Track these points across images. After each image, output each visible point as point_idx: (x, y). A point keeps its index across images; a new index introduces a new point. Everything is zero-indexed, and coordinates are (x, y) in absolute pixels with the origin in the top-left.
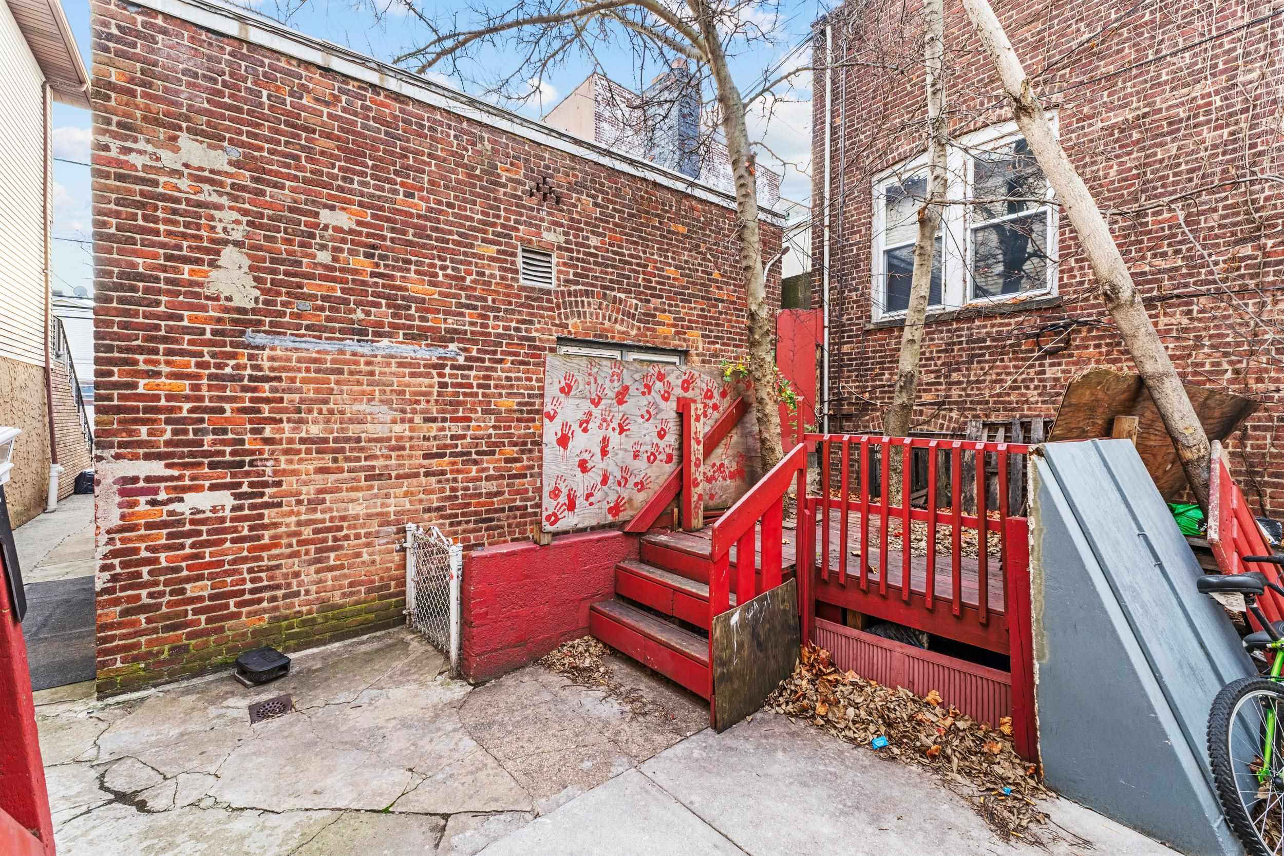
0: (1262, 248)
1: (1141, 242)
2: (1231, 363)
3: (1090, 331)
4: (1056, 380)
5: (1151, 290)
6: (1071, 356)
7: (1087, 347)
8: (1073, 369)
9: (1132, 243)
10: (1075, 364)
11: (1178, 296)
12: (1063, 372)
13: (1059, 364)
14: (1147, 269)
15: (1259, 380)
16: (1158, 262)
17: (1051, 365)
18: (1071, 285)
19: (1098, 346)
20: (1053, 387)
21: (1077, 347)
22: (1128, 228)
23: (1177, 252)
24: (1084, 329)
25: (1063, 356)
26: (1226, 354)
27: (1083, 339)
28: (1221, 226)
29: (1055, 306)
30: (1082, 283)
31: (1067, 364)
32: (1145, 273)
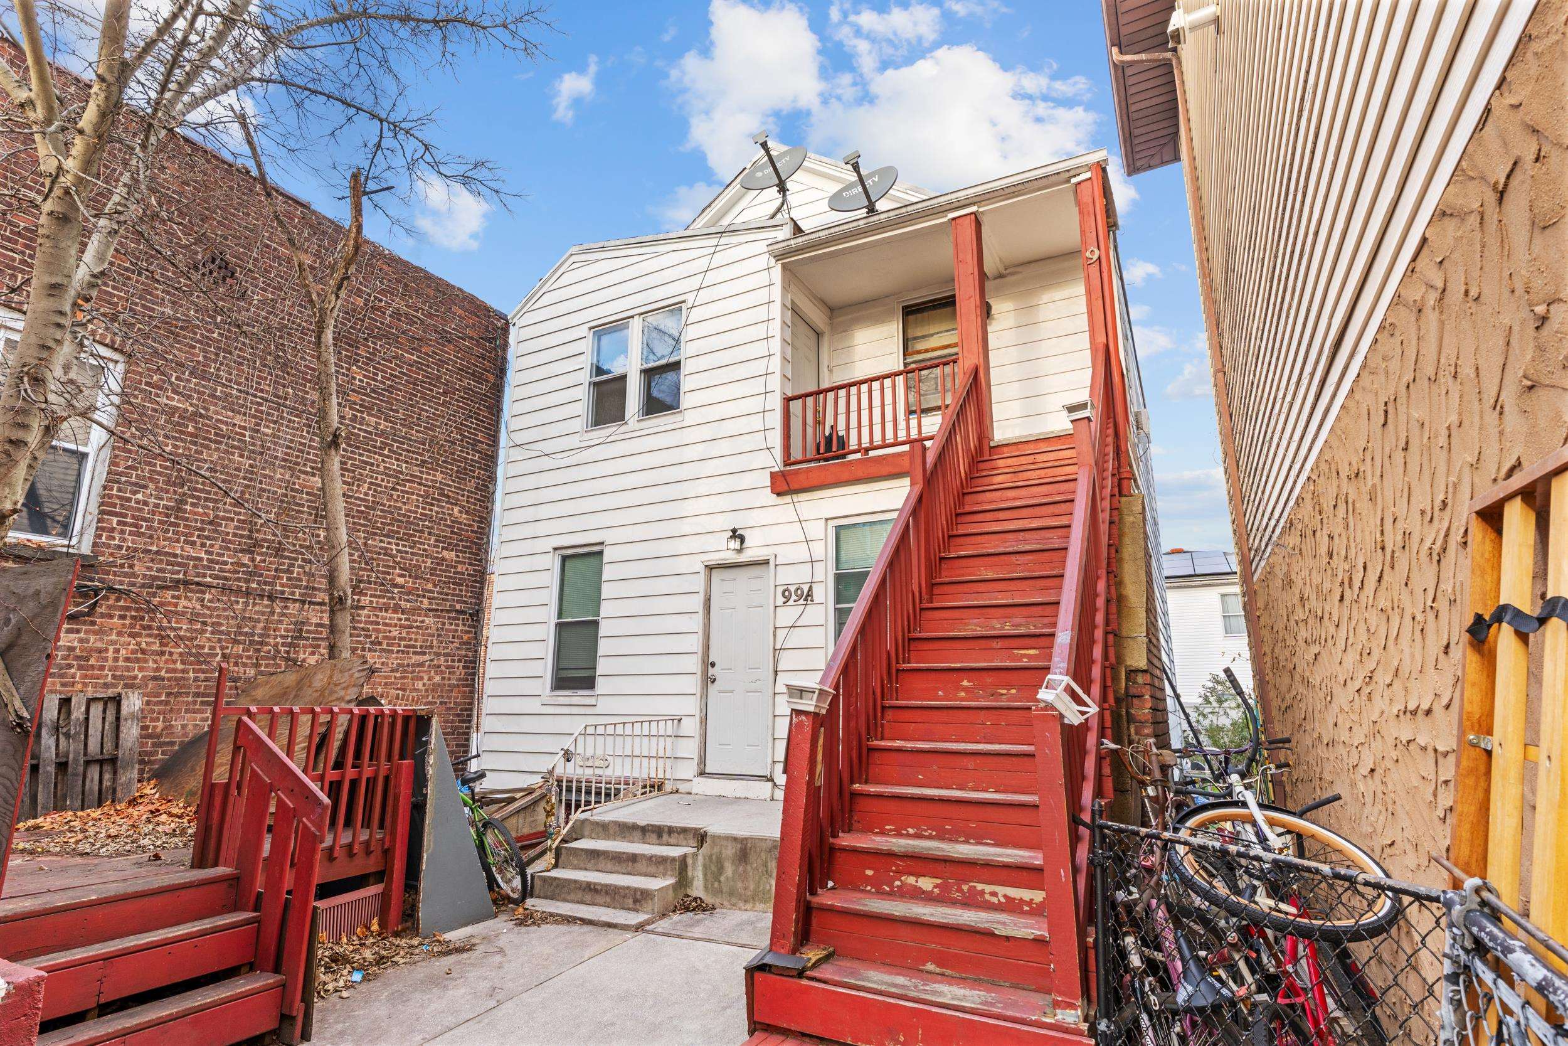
0: (253, 560)
1: (178, 526)
2: (222, 648)
3: (118, 600)
4: (71, 649)
5: (178, 572)
6: (93, 623)
7: (111, 617)
8: (92, 638)
9: (172, 524)
10: (95, 633)
11: (198, 584)
12: (81, 640)
13: (78, 631)
14: (179, 552)
15: (236, 664)
16: (188, 548)
17: (69, 631)
18: (109, 546)
19: (122, 617)
20: (65, 658)
21: (102, 616)
22: (172, 508)
23: (203, 545)
24: (113, 597)
25: (84, 623)
26: (220, 640)
27: (110, 607)
28: (235, 535)
29: (87, 565)
30: (120, 547)
31: (87, 632)
32: (175, 556)
